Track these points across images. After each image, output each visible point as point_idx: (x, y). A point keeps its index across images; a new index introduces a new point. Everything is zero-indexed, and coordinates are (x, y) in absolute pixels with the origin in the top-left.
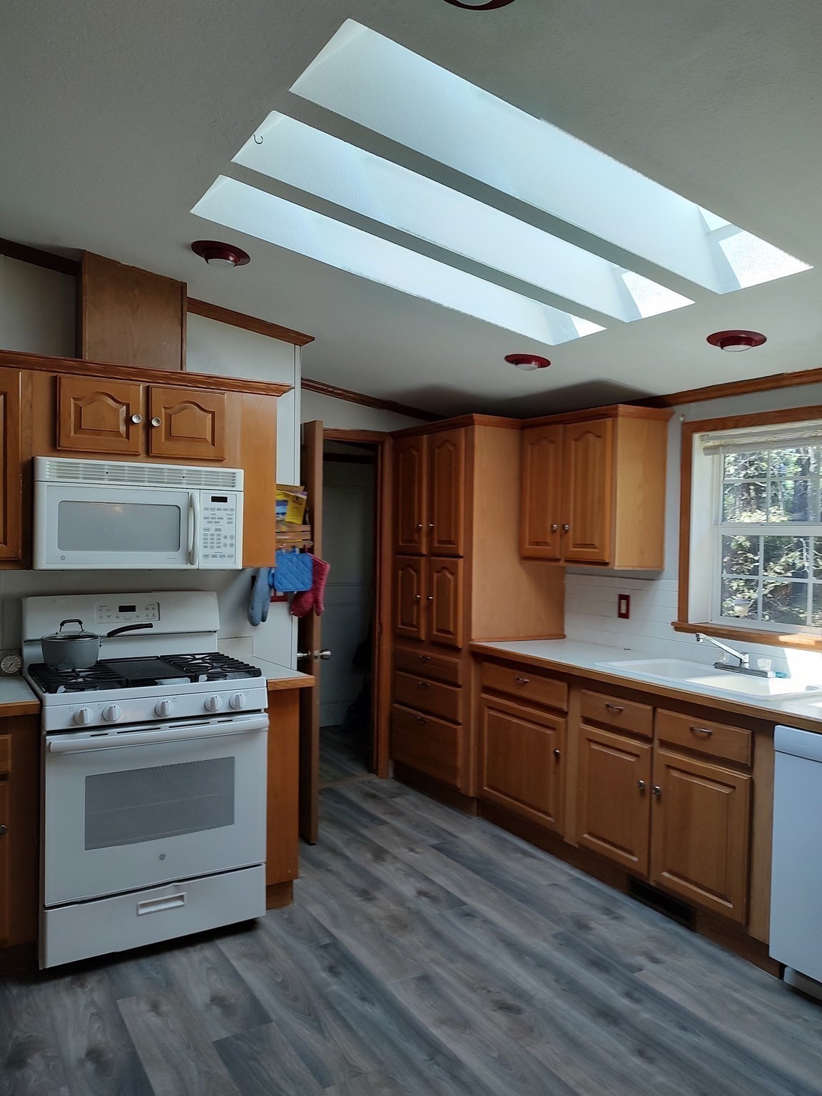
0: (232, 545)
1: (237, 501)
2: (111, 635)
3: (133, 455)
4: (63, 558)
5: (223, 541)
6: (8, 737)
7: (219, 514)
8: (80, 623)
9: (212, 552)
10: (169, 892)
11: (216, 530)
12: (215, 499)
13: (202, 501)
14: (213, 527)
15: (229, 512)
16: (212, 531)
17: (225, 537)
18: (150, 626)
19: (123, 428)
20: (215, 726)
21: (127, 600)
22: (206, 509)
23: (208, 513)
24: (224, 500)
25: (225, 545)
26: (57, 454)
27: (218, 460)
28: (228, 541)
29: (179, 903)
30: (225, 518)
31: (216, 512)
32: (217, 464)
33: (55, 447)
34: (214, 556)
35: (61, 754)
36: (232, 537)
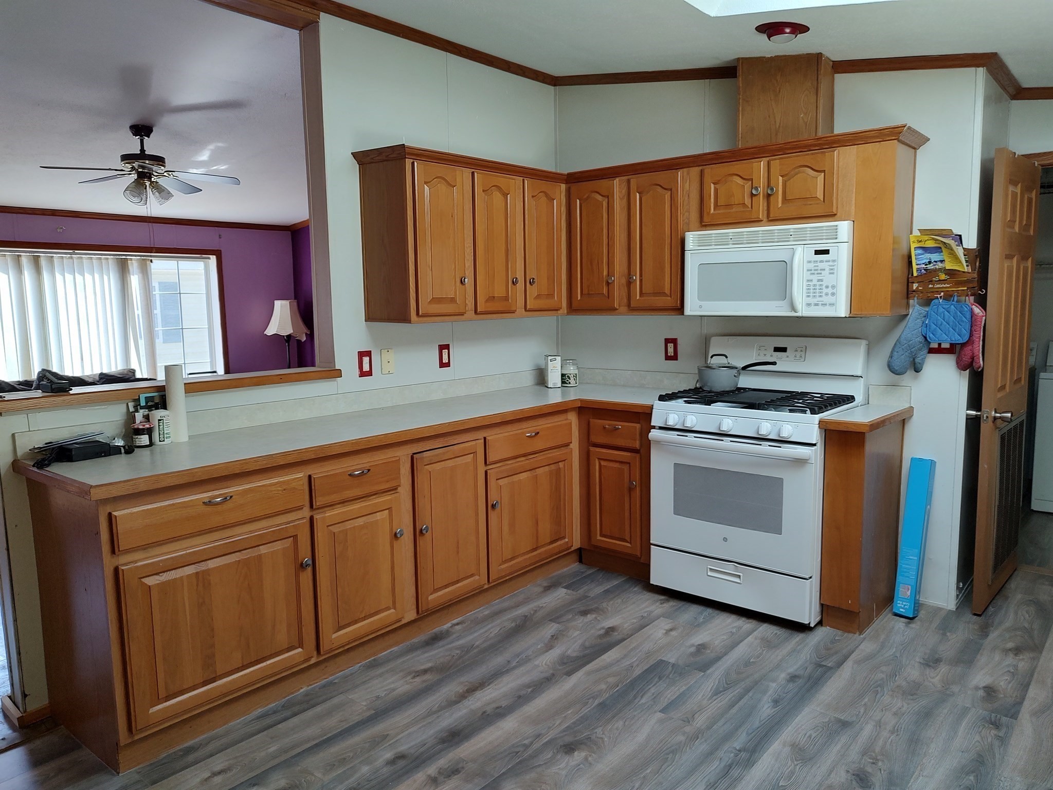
0: (833, 294)
1: (842, 254)
2: (744, 368)
3: (756, 222)
4: (701, 307)
5: (825, 291)
7: (821, 265)
8: (727, 357)
9: (815, 301)
10: (729, 568)
11: (819, 281)
12: (818, 252)
13: (802, 256)
14: (815, 278)
15: (831, 263)
16: (815, 282)
17: (827, 287)
18: (774, 363)
19: (747, 201)
20: (765, 448)
21: (781, 342)
22: (810, 262)
23: (811, 266)
24: (826, 252)
25: (827, 294)
26: (704, 228)
27: (831, 216)
28: (830, 291)
29: (737, 580)
30: (827, 269)
31: (818, 264)
32: (831, 219)
33: (704, 224)
34: (816, 305)
35: (658, 442)
36: (833, 287)
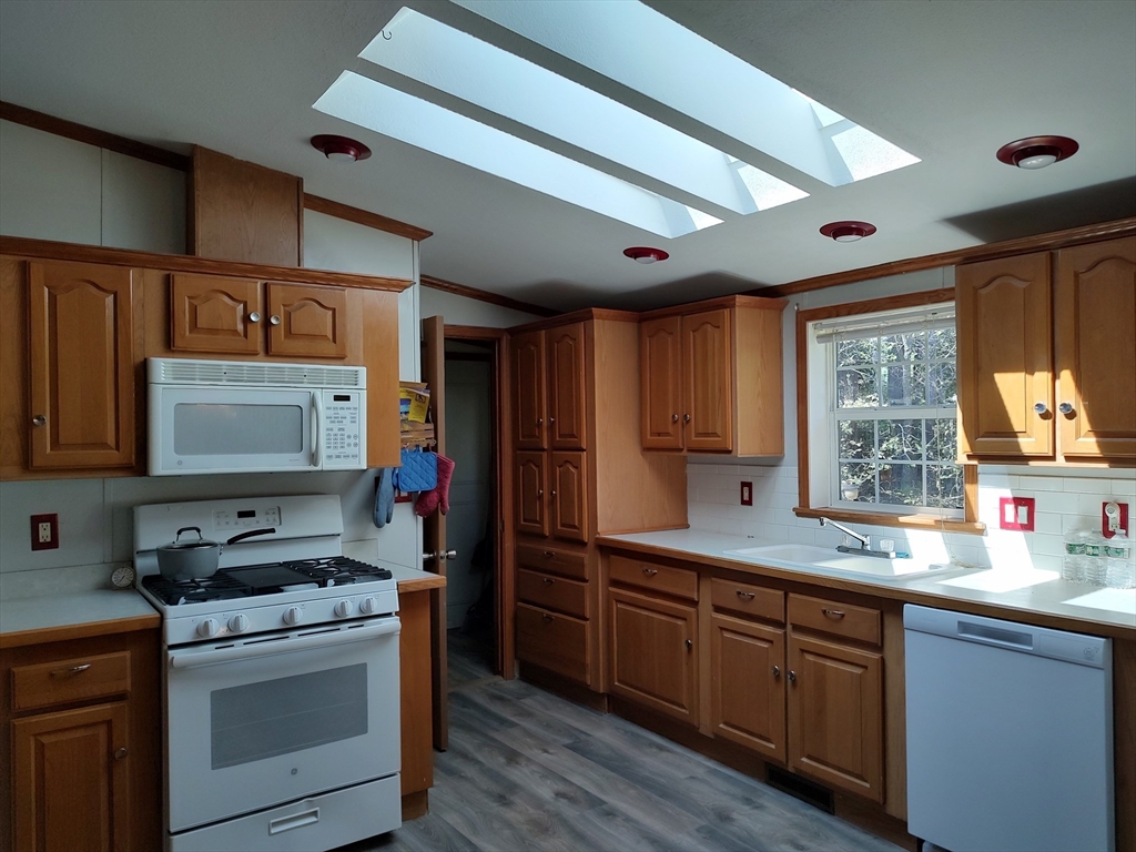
0: (356, 445)
1: (360, 400)
2: (231, 542)
3: (249, 354)
4: (180, 463)
5: (347, 441)
6: (127, 654)
7: (341, 413)
8: (199, 531)
9: (336, 452)
10: (302, 808)
11: (340, 429)
12: (337, 398)
13: (324, 400)
14: (336, 426)
15: (352, 411)
16: (336, 431)
17: (349, 437)
18: (273, 531)
19: (240, 327)
20: (346, 632)
21: (246, 505)
22: (329, 408)
23: (331, 413)
24: (347, 398)
25: (349, 445)
26: (171, 355)
27: (340, 358)
28: (352, 441)
29: (313, 819)
30: (348, 417)
31: (339, 411)
32: (338, 362)
33: (170, 346)
34: (338, 457)
35: (184, 668)
36: (355, 437)
